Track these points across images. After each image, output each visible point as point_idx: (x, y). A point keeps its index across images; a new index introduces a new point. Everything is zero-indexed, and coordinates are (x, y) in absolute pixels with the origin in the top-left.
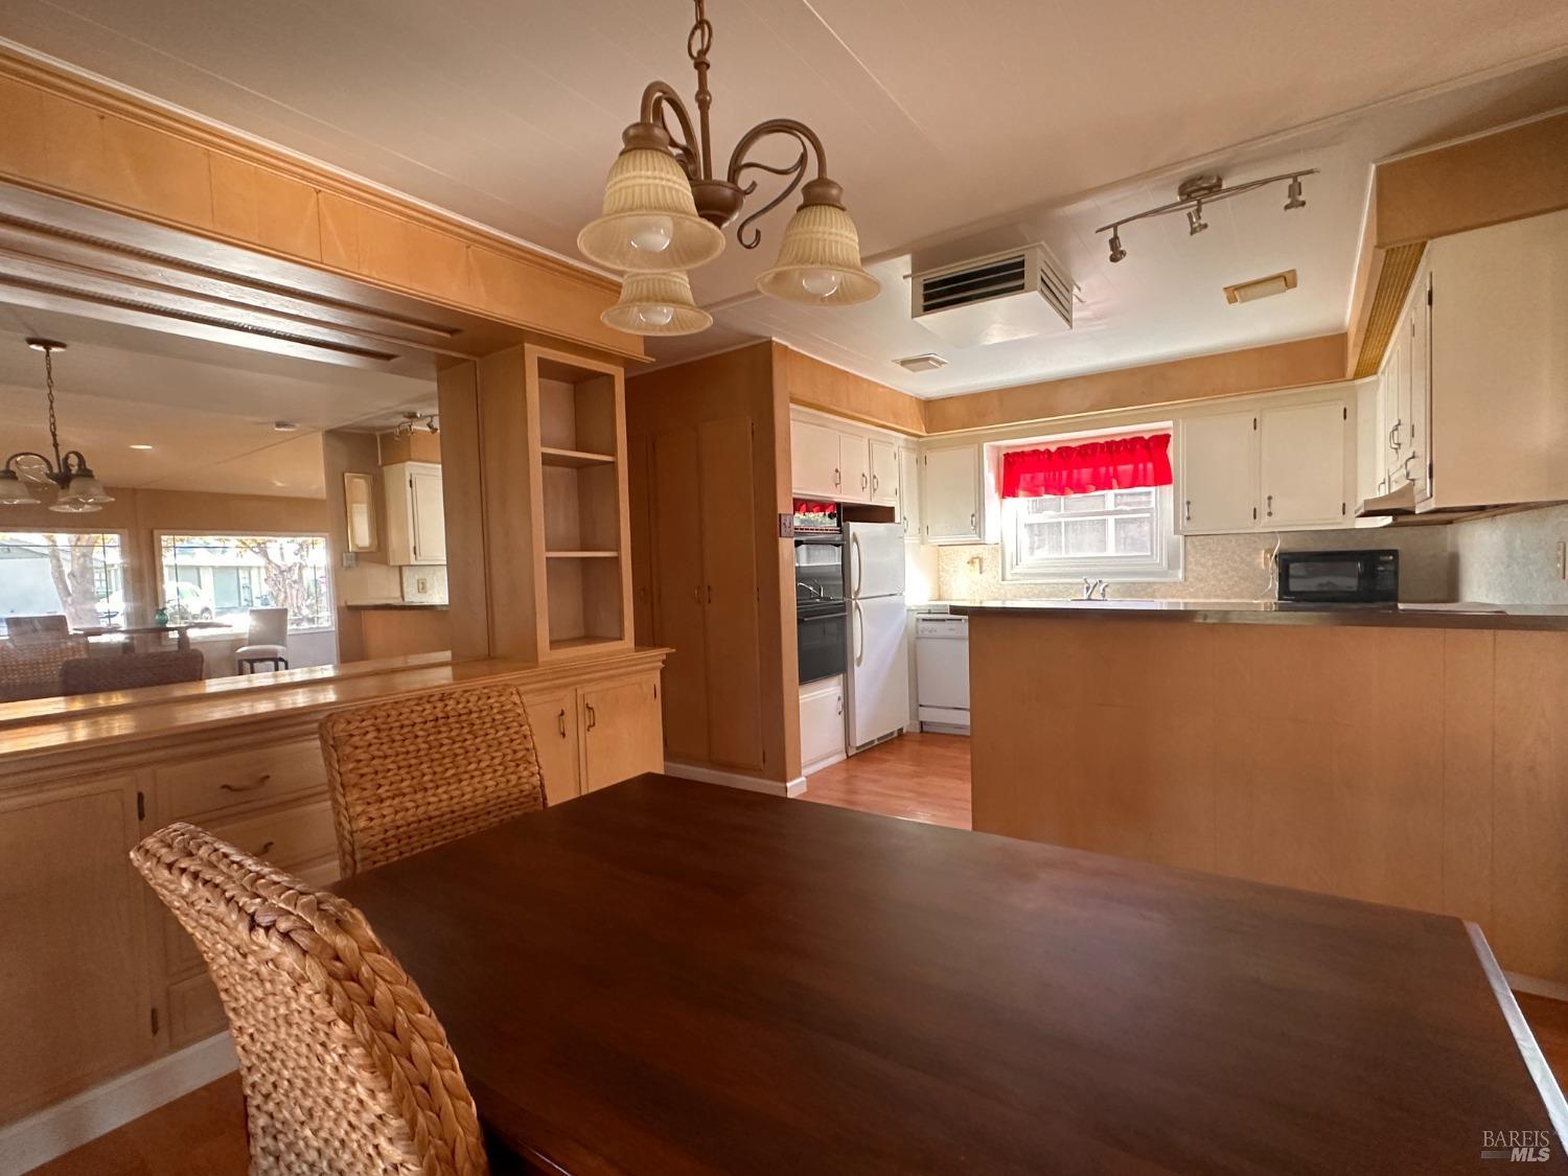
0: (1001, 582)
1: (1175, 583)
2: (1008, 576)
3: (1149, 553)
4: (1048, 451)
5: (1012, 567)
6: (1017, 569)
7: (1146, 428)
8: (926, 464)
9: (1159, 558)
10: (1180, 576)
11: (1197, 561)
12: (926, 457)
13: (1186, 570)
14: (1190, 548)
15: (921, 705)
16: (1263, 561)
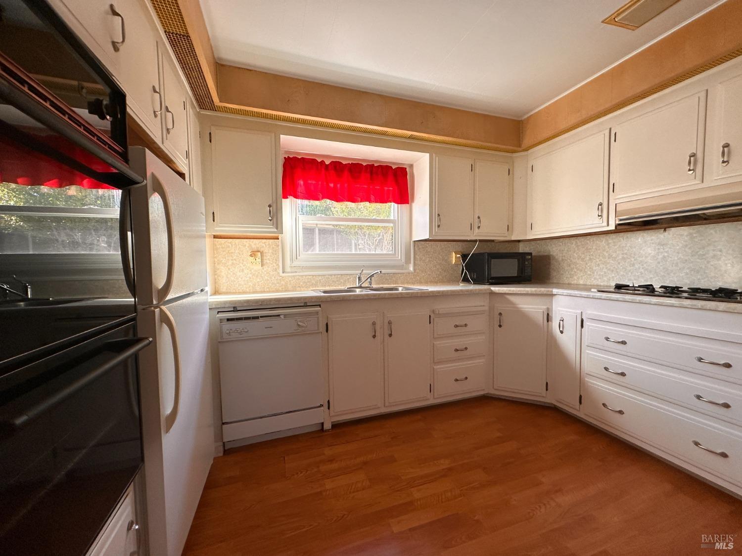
0: (281, 274)
1: (412, 273)
2: (288, 269)
4: (323, 162)
5: (292, 260)
6: (296, 263)
8: (211, 141)
9: (400, 256)
10: (411, 269)
11: (421, 259)
12: (210, 133)
13: (415, 265)
14: (416, 249)
15: (223, 424)
16: (454, 258)
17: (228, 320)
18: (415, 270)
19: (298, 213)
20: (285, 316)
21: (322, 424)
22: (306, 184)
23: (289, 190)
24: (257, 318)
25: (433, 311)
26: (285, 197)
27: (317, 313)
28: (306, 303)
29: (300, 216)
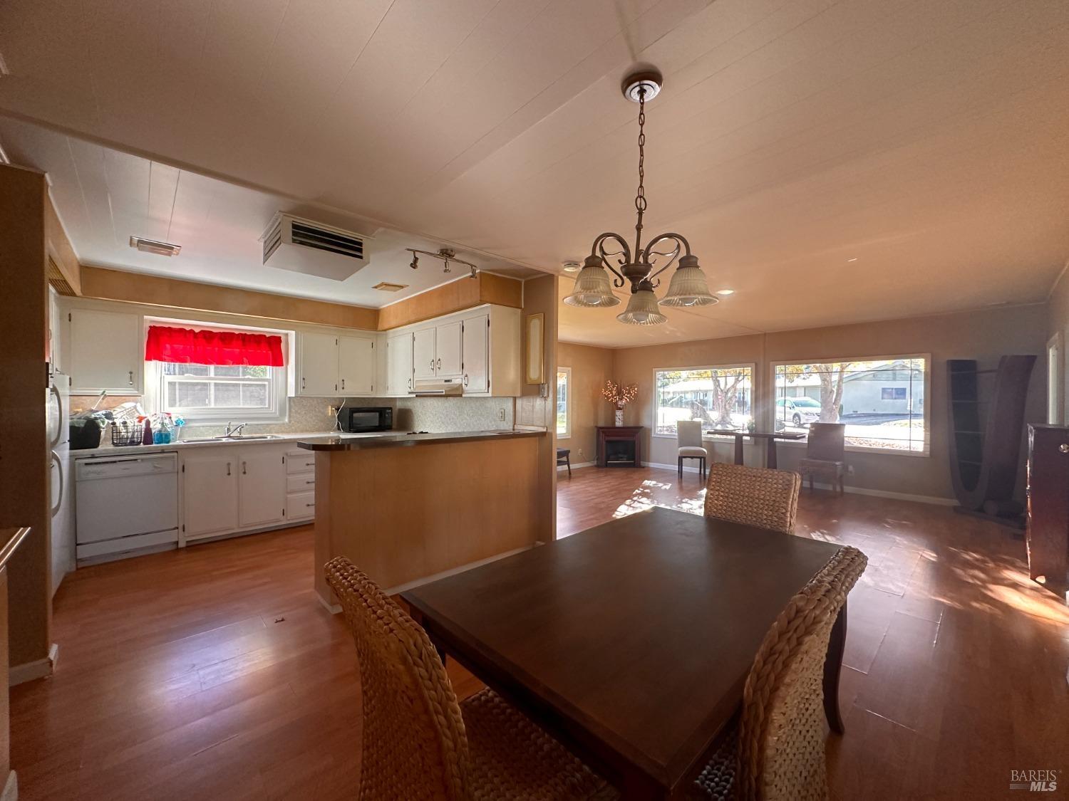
1: (284, 424)
3: (267, 406)
7: (268, 331)
8: (70, 320)
9: (274, 409)
10: (287, 420)
11: (296, 412)
12: (70, 314)
13: (290, 416)
14: (292, 404)
15: (77, 545)
16: (330, 411)
17: (86, 464)
18: (290, 421)
19: (163, 372)
20: (142, 460)
21: (177, 543)
22: (172, 348)
23: (154, 352)
24: (115, 462)
25: (287, 454)
26: (148, 358)
27: (173, 457)
28: (163, 450)
29: (166, 376)
